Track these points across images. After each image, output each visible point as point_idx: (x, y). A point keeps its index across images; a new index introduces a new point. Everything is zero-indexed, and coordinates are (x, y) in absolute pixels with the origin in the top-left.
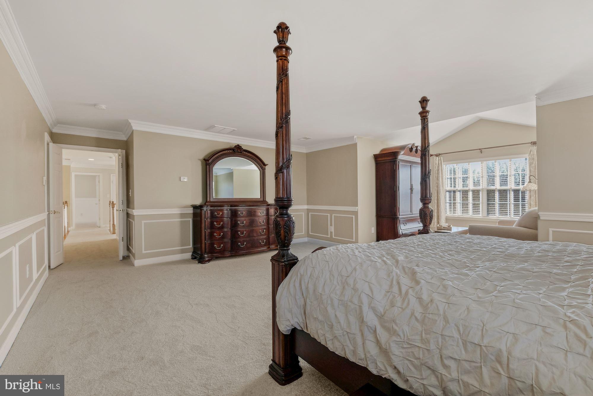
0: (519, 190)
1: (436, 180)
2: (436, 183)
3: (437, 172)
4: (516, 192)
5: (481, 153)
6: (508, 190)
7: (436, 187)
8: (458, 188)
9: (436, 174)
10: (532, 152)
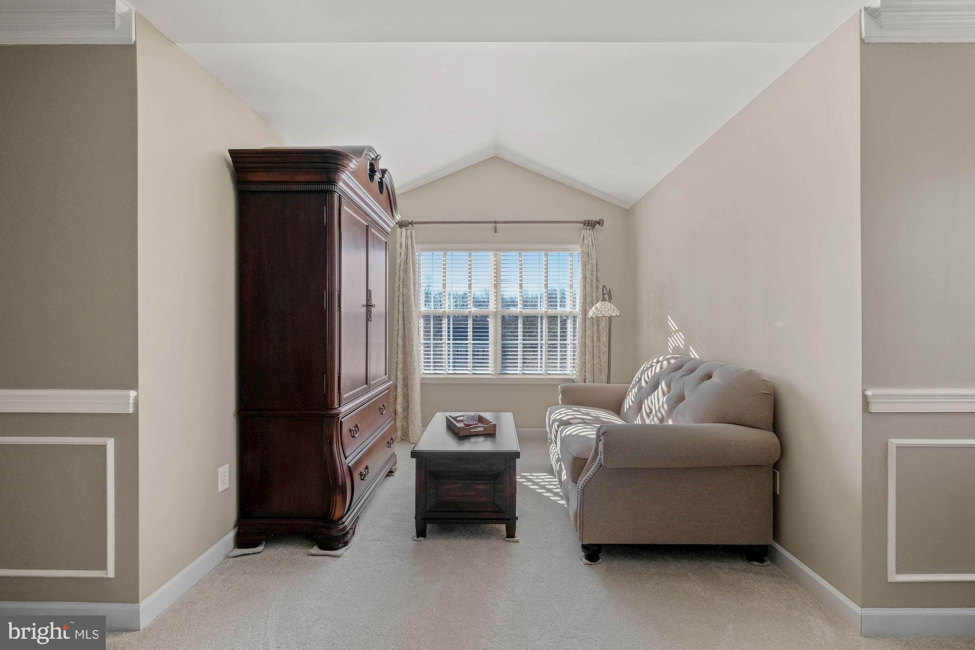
0: (557, 317)
1: (401, 286)
2: (401, 296)
3: (402, 266)
4: (552, 319)
5: (496, 232)
6: (539, 317)
7: (401, 306)
8: (447, 309)
9: (402, 273)
10: (585, 240)
